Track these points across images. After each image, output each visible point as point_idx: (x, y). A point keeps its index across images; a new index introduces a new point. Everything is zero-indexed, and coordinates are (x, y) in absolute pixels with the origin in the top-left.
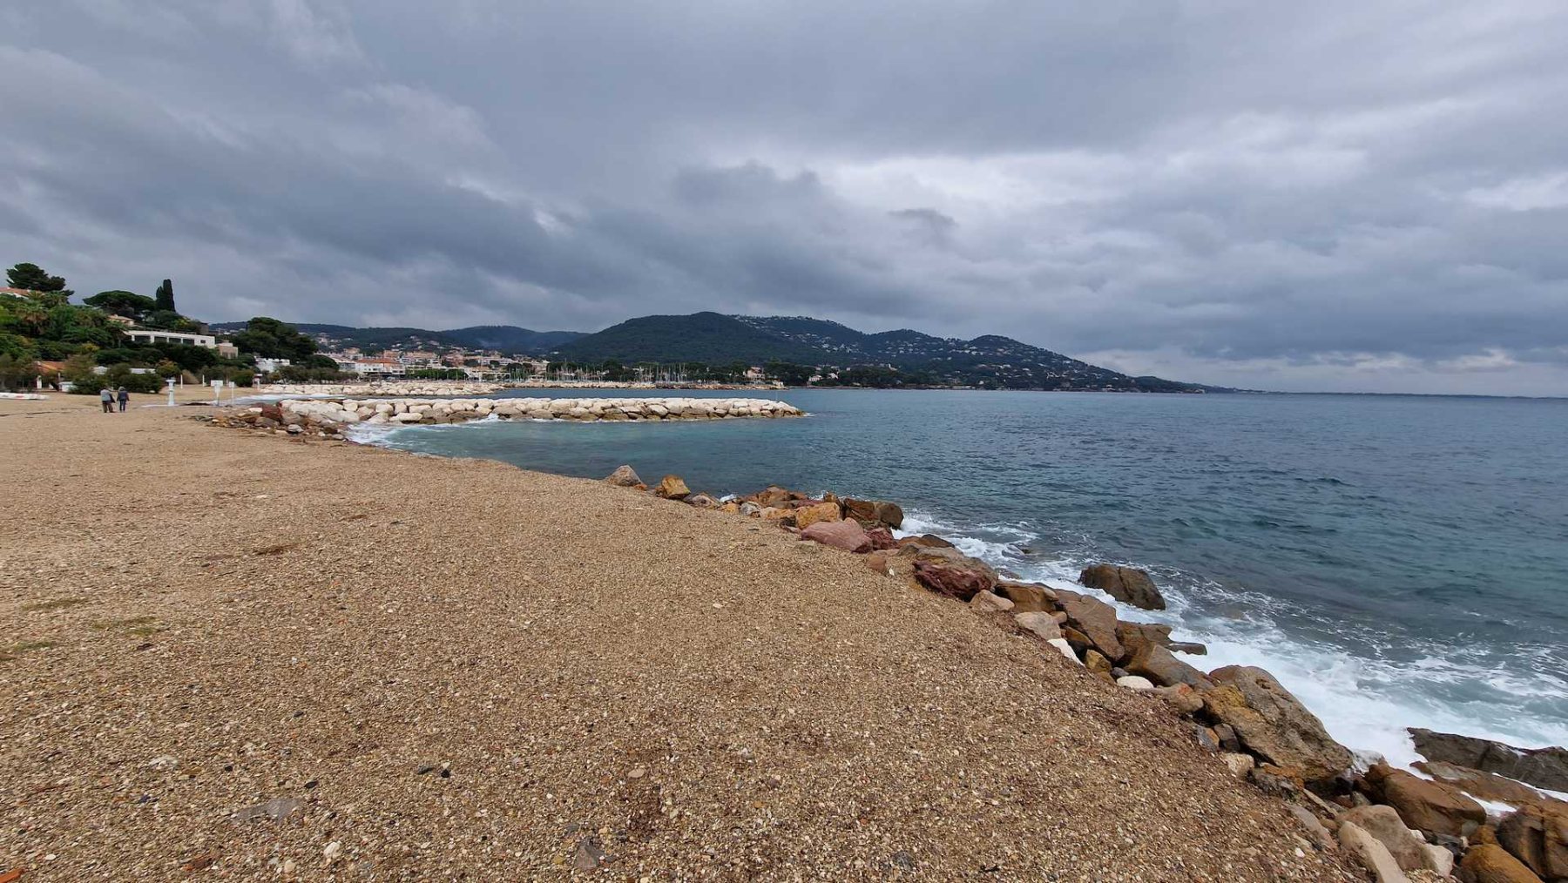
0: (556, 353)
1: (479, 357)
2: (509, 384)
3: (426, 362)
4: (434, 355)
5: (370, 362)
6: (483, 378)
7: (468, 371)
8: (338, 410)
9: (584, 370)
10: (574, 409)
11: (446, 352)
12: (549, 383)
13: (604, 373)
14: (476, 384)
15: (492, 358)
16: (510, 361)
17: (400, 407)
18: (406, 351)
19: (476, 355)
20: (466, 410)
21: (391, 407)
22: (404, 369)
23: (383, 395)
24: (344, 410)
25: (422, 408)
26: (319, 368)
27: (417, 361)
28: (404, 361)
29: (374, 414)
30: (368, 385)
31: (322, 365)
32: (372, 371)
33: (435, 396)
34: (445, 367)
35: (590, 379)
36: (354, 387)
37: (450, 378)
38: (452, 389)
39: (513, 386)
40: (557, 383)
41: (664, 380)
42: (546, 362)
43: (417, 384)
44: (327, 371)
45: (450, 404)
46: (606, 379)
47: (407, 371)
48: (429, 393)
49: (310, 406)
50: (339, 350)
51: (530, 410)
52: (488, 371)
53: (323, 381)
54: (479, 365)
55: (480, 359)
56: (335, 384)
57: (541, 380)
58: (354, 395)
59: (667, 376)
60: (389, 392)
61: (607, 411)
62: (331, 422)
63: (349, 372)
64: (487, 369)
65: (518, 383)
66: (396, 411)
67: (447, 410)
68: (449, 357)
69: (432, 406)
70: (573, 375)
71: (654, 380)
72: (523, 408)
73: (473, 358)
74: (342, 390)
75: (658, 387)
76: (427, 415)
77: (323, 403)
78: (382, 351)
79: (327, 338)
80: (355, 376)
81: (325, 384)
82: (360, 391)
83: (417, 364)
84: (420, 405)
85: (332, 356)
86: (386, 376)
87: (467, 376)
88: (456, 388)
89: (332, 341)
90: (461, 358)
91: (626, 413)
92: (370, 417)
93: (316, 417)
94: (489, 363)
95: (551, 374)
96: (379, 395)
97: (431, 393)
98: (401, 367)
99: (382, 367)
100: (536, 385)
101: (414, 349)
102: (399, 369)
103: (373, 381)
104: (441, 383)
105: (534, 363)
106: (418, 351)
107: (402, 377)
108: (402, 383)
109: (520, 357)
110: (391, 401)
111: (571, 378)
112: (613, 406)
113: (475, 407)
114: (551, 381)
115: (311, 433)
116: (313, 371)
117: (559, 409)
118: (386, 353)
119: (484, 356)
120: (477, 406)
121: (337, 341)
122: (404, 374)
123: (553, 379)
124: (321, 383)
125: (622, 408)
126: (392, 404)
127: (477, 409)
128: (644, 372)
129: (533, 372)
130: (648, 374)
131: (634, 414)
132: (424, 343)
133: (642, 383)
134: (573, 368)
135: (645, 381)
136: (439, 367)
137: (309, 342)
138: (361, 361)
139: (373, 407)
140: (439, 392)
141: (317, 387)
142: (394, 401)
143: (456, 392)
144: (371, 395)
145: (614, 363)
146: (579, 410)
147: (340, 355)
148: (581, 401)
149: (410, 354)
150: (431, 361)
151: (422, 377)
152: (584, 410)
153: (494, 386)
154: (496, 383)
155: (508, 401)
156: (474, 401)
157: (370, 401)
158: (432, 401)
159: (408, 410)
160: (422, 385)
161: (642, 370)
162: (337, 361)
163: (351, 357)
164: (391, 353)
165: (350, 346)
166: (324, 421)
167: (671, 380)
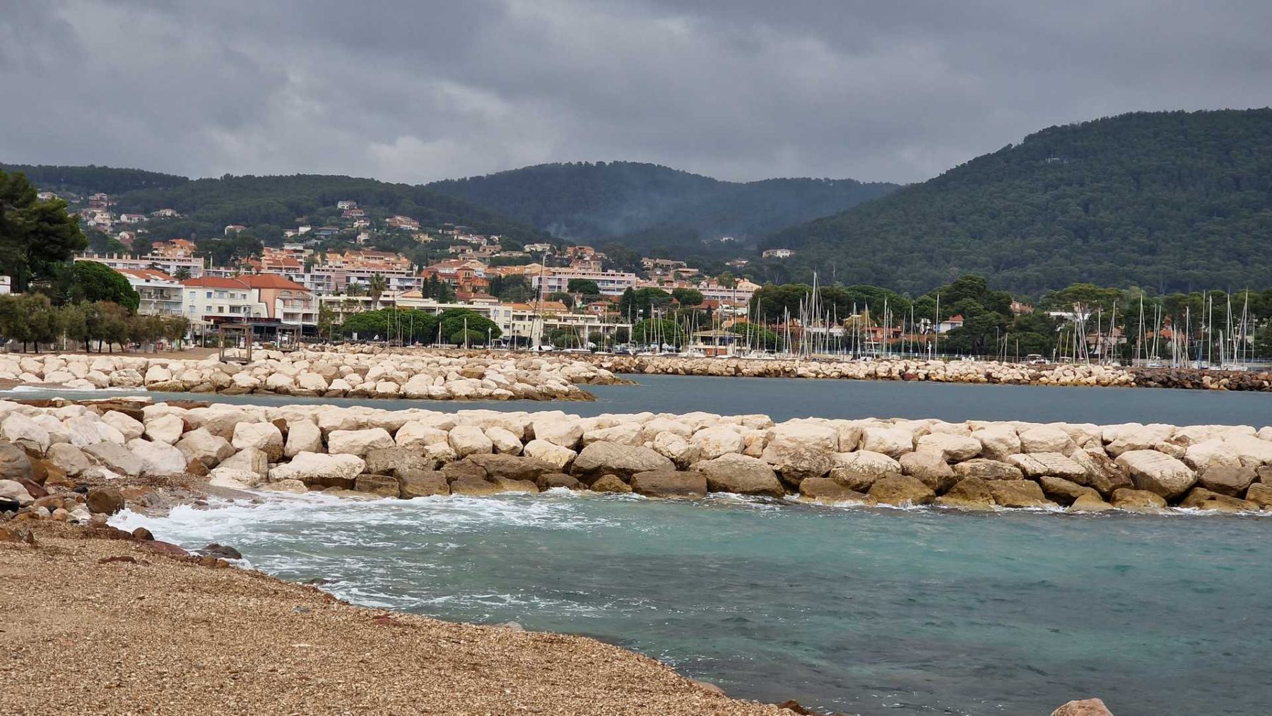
0: (781, 254)
1: (535, 268)
2: (626, 362)
3: (379, 285)
4: (403, 263)
5: (222, 285)
6: (544, 341)
7: (501, 314)
8: (128, 437)
9: (876, 315)
10: (848, 457)
11: (438, 251)
12: (758, 360)
13: (944, 328)
14: (525, 359)
15: (576, 272)
16: (632, 280)
17: (302, 434)
18: (323, 249)
19: (525, 261)
20: (495, 450)
21: (277, 430)
22: (314, 310)
23: (253, 390)
24: (145, 436)
25: (365, 437)
26: (85, 303)
27: (353, 281)
28: (319, 281)
29: (229, 453)
30: (214, 358)
31: (93, 296)
32: (226, 313)
33: (402, 399)
34: (431, 303)
35: (896, 348)
36: (175, 364)
37: (447, 339)
38: (452, 376)
39: (641, 369)
40: (783, 360)
41: (1165, 354)
42: (747, 287)
43: (351, 359)
44: (107, 311)
45: (448, 427)
46: (950, 349)
47: (324, 314)
48: (384, 387)
49: (53, 422)
50: (141, 248)
51: (701, 454)
52: (562, 316)
53: (95, 344)
54: (536, 294)
55: (535, 272)
56: (124, 352)
57: (731, 348)
58: (176, 389)
59: (1176, 339)
60: (274, 381)
61: (965, 466)
62: (109, 475)
63: (165, 317)
64: (559, 309)
65: (655, 358)
66: (291, 446)
67: (439, 448)
68: (446, 270)
69: (393, 433)
70: (837, 331)
71: (1125, 355)
72: (678, 448)
73: (516, 270)
74: (144, 371)
75: (1142, 381)
76: (378, 463)
77: (91, 413)
78: (257, 250)
79: (108, 209)
80: (179, 329)
81: (100, 352)
82: (191, 377)
83: (353, 290)
84: (360, 427)
85: (120, 264)
86: (266, 331)
87: (497, 332)
88: (465, 374)
89: (124, 218)
90: (480, 270)
91: (1036, 477)
92: (215, 464)
93: (67, 460)
94: (565, 290)
95: (764, 328)
96: (241, 391)
97: (390, 388)
98: (307, 301)
99: (254, 303)
100: (716, 365)
101: (344, 243)
102: (300, 309)
103: (228, 345)
104: (418, 357)
105: (710, 289)
106: (357, 249)
107: (309, 334)
108: (308, 352)
109: (666, 269)
110: (276, 412)
111: (833, 345)
112: (986, 452)
113: (525, 441)
114: (765, 355)
115: (52, 509)
116: (72, 312)
117: (797, 456)
118: (269, 256)
119: (551, 262)
120: (528, 436)
121: (135, 219)
122: (314, 323)
123: (772, 346)
124: (88, 350)
125: (1020, 458)
126: (281, 424)
127: (531, 446)
128: (1090, 327)
129: (705, 321)
130: (1106, 330)
131: (1065, 484)
132: (376, 224)
133: (1084, 367)
134: (835, 306)
135: (1093, 358)
136: (414, 301)
137: (61, 220)
138: (199, 283)
139: (225, 430)
140: (414, 387)
141: (78, 362)
142: (287, 411)
143: (463, 387)
144: (221, 391)
145: (978, 290)
146: (868, 460)
147: (143, 264)
148: (873, 428)
149: (334, 260)
150: (394, 282)
151: (365, 336)
152: (882, 461)
153: (580, 368)
154: (585, 357)
155: (627, 424)
156: (519, 419)
157: (219, 411)
158: (393, 417)
159: (323, 445)
160: (365, 361)
161: (1082, 317)
162: (135, 282)
163: (173, 270)
164: (280, 255)
165: (168, 234)
166: (91, 472)
167: (1192, 357)
